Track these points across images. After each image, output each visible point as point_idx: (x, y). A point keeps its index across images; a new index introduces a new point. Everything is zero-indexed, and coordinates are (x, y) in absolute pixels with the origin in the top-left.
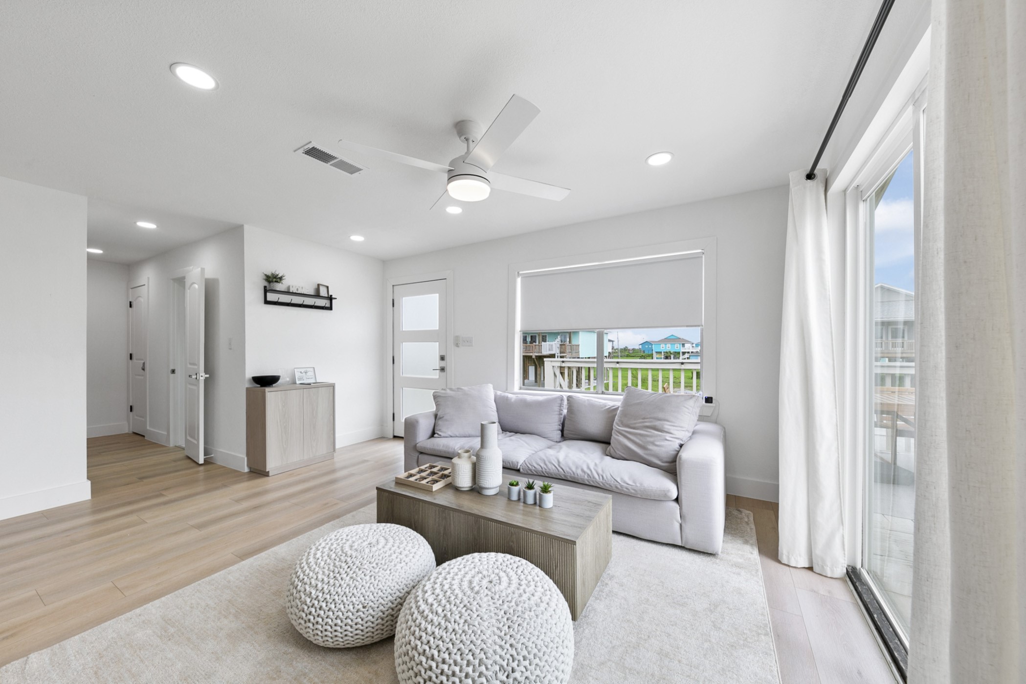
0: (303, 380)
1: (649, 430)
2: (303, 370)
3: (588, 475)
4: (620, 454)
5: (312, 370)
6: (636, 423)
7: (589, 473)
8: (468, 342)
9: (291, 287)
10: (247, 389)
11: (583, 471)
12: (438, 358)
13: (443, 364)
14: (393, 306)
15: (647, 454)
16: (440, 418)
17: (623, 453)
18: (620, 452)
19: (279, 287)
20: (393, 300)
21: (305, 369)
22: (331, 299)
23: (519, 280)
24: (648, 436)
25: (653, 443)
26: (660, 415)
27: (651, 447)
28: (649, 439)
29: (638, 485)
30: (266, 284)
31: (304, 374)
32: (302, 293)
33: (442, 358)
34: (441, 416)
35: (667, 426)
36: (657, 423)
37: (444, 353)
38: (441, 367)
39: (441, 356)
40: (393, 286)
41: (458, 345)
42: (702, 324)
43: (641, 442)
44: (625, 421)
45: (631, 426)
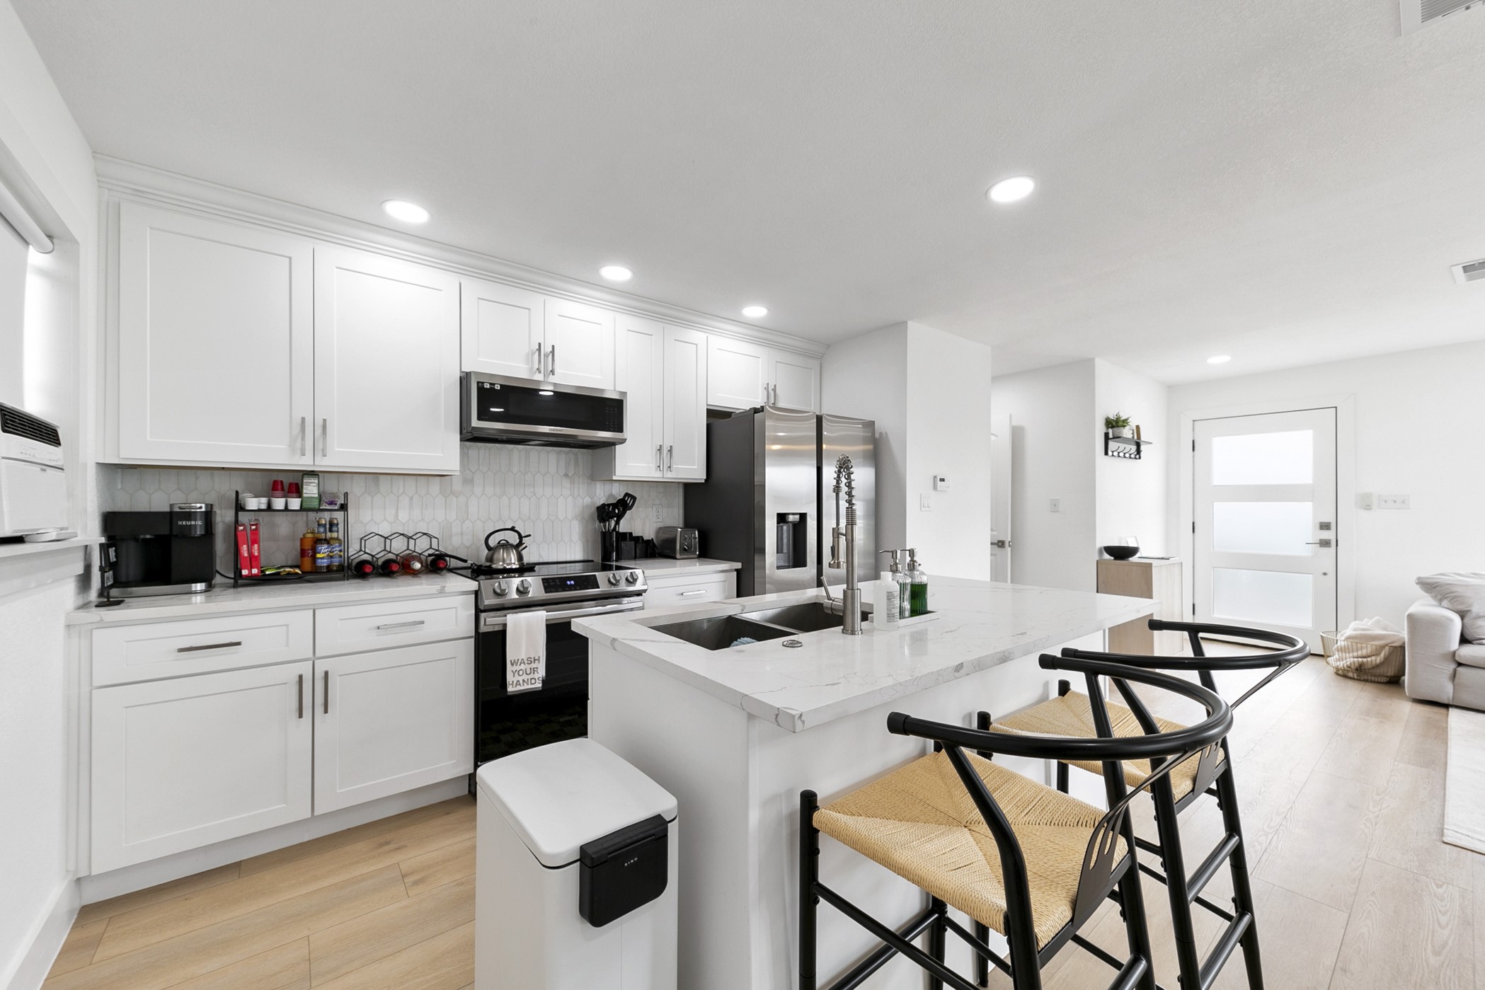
8: (1400, 502)
10: (1099, 562)
12: (1310, 526)
13: (1326, 535)
14: (1193, 450)
19: (1121, 431)
20: (1193, 441)
22: (1139, 444)
30: (1106, 430)
33: (1324, 526)
37: (1329, 518)
38: (1321, 540)
39: (1321, 523)
40: (1194, 421)
41: (1368, 507)
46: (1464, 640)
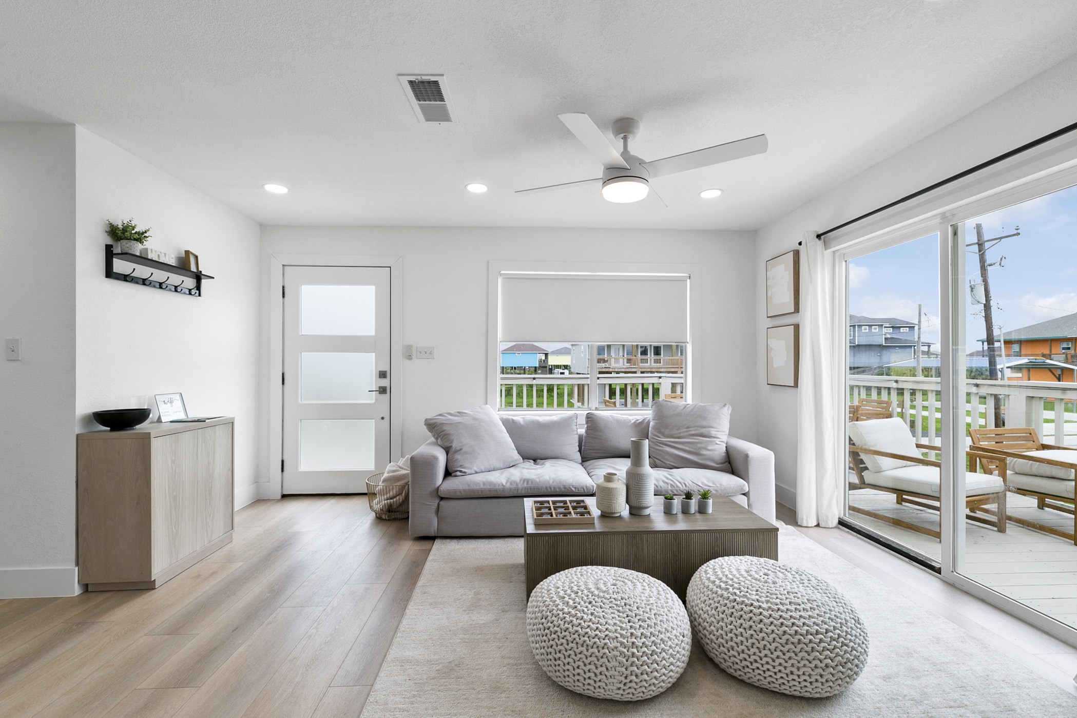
0: (169, 415)
1: (695, 437)
2: (166, 398)
3: (671, 485)
4: (671, 463)
5: (178, 397)
6: (680, 433)
7: (672, 483)
8: (428, 353)
9: (149, 251)
10: (78, 437)
11: (664, 482)
12: (374, 374)
13: (384, 382)
14: (283, 297)
15: (701, 459)
16: (456, 451)
17: (674, 462)
18: (670, 462)
19: (137, 248)
20: (283, 287)
21: (169, 396)
22: (198, 277)
23: (500, 280)
24: (697, 443)
25: (706, 449)
26: (704, 423)
27: (704, 452)
28: (699, 445)
29: (718, 485)
30: (109, 241)
31: (169, 404)
32: (165, 262)
33: (383, 375)
34: (458, 449)
35: (713, 432)
36: (703, 431)
37: (385, 368)
38: (380, 388)
39: (380, 371)
40: (283, 265)
41: (409, 357)
42: (688, 341)
43: (691, 450)
44: (667, 432)
45: (675, 436)
46: (448, 474)
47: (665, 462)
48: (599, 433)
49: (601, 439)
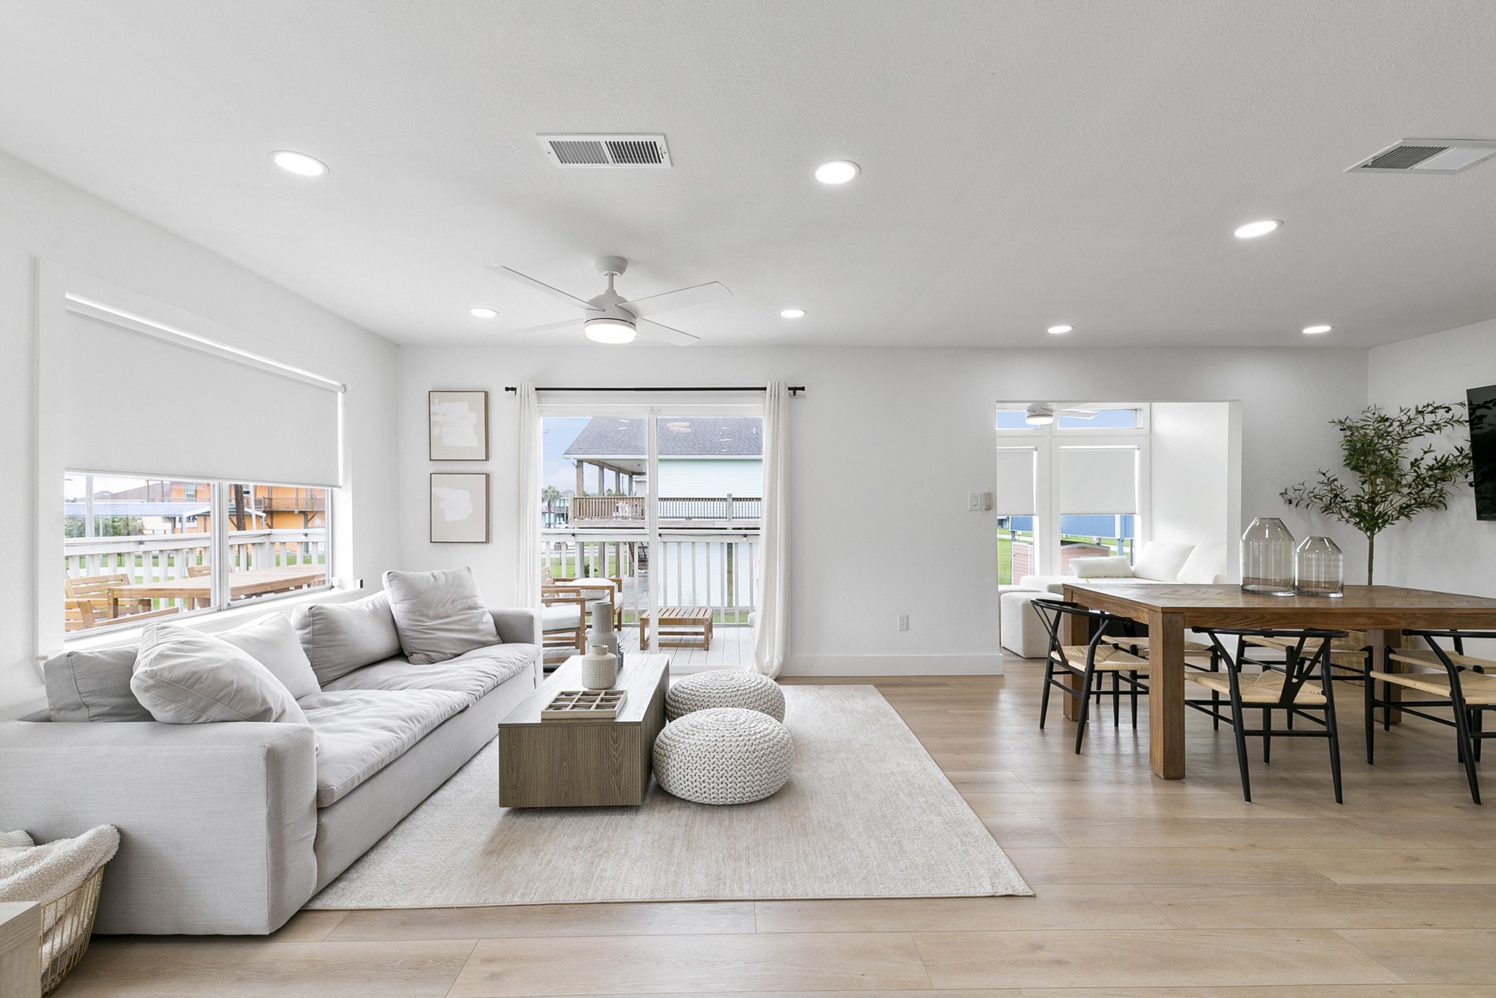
1: (464, 612)
6: (446, 611)
15: (482, 636)
18: (449, 649)
28: (474, 620)
36: (470, 602)
42: (340, 484)
43: (468, 628)
44: (431, 613)
45: (442, 615)
47: (444, 651)
48: (341, 637)
49: (346, 645)
